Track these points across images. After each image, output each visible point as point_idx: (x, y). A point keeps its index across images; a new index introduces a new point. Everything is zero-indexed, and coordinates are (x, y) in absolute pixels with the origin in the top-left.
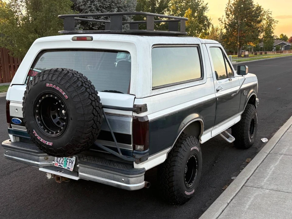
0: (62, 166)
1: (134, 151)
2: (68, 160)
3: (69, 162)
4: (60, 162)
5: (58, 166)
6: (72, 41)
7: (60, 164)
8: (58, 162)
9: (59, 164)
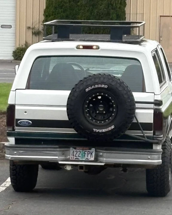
0: (78, 159)
1: (154, 136)
2: (86, 153)
3: (87, 154)
4: (76, 156)
5: (74, 159)
6: (76, 49)
7: (77, 157)
8: (74, 156)
9: (75, 158)
